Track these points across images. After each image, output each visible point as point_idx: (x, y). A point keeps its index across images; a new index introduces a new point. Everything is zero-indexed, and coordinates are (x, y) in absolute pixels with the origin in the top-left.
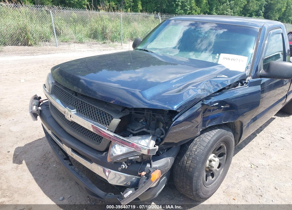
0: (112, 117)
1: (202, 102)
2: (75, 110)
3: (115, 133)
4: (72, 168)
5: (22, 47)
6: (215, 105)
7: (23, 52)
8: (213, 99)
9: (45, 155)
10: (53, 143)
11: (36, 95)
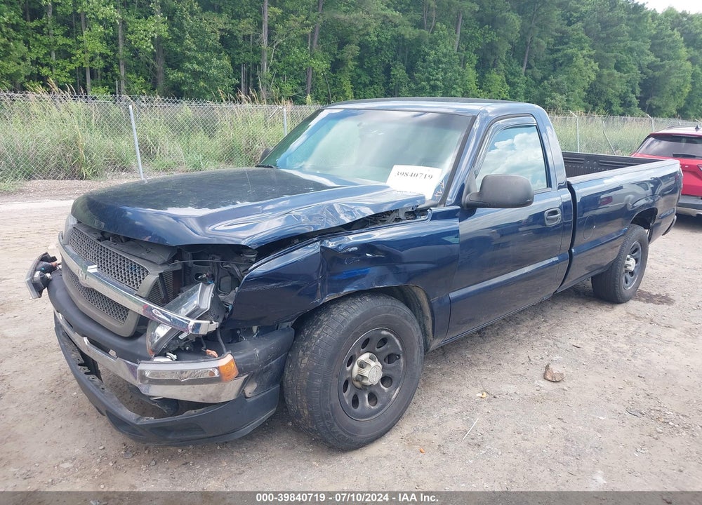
0: (147, 271)
1: (321, 243)
2: (96, 266)
3: (147, 299)
4: (88, 379)
5: (67, 183)
6: (350, 250)
7: (66, 192)
8: (354, 238)
9: (61, 376)
10: (65, 339)
11: (46, 253)
